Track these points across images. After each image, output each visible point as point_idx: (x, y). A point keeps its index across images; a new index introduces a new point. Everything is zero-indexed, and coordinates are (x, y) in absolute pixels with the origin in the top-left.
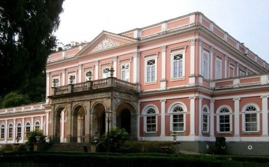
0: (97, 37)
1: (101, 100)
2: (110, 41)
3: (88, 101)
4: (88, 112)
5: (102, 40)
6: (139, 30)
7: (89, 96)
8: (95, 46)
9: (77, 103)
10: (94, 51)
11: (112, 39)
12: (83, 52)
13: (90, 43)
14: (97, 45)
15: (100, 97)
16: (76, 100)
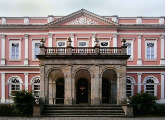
0: (75, 13)
1: (113, 66)
2: (88, 20)
3: (97, 65)
4: (97, 76)
5: (79, 17)
6: (117, 17)
7: (97, 61)
8: (70, 21)
9: (80, 66)
10: (69, 24)
11: (90, 19)
12: (56, 23)
13: (65, 16)
14: (73, 20)
15: (112, 63)
16: (80, 63)
